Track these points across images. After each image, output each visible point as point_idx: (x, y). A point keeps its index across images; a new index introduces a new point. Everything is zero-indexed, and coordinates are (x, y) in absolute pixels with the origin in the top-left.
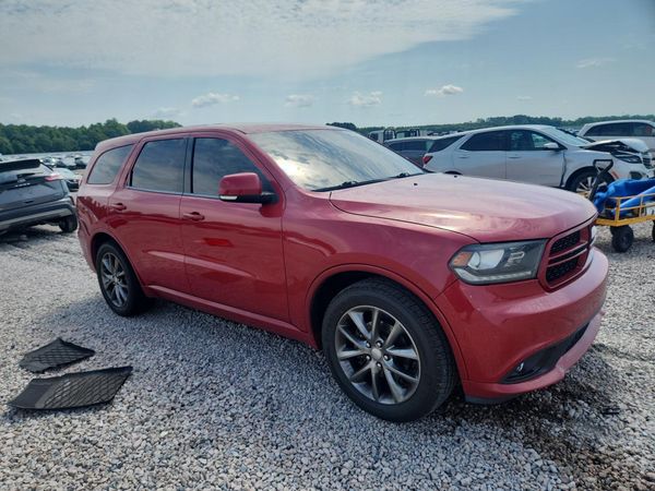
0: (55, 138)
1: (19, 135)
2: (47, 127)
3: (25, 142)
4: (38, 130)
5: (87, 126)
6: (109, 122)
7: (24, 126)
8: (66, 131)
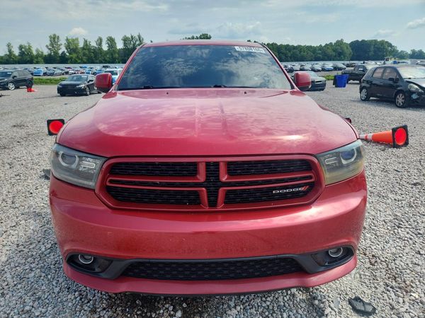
0: (302, 53)
1: (283, 51)
2: (300, 46)
3: (285, 55)
4: (294, 48)
5: (323, 45)
6: (338, 42)
7: (288, 45)
8: (309, 48)
